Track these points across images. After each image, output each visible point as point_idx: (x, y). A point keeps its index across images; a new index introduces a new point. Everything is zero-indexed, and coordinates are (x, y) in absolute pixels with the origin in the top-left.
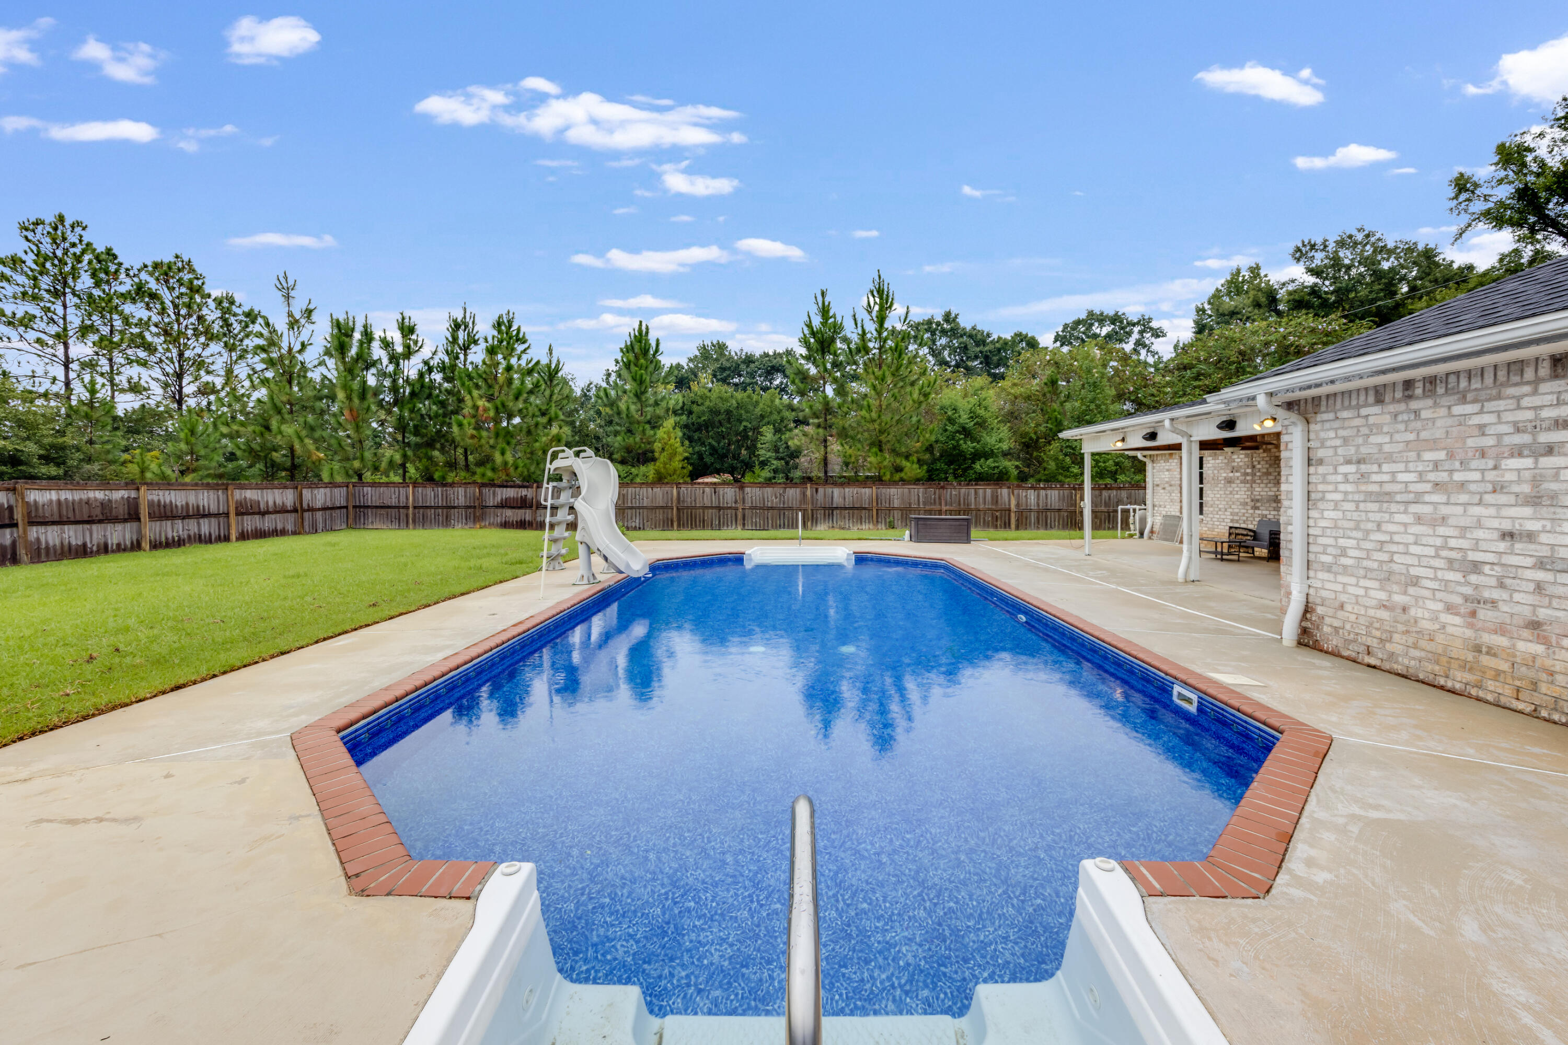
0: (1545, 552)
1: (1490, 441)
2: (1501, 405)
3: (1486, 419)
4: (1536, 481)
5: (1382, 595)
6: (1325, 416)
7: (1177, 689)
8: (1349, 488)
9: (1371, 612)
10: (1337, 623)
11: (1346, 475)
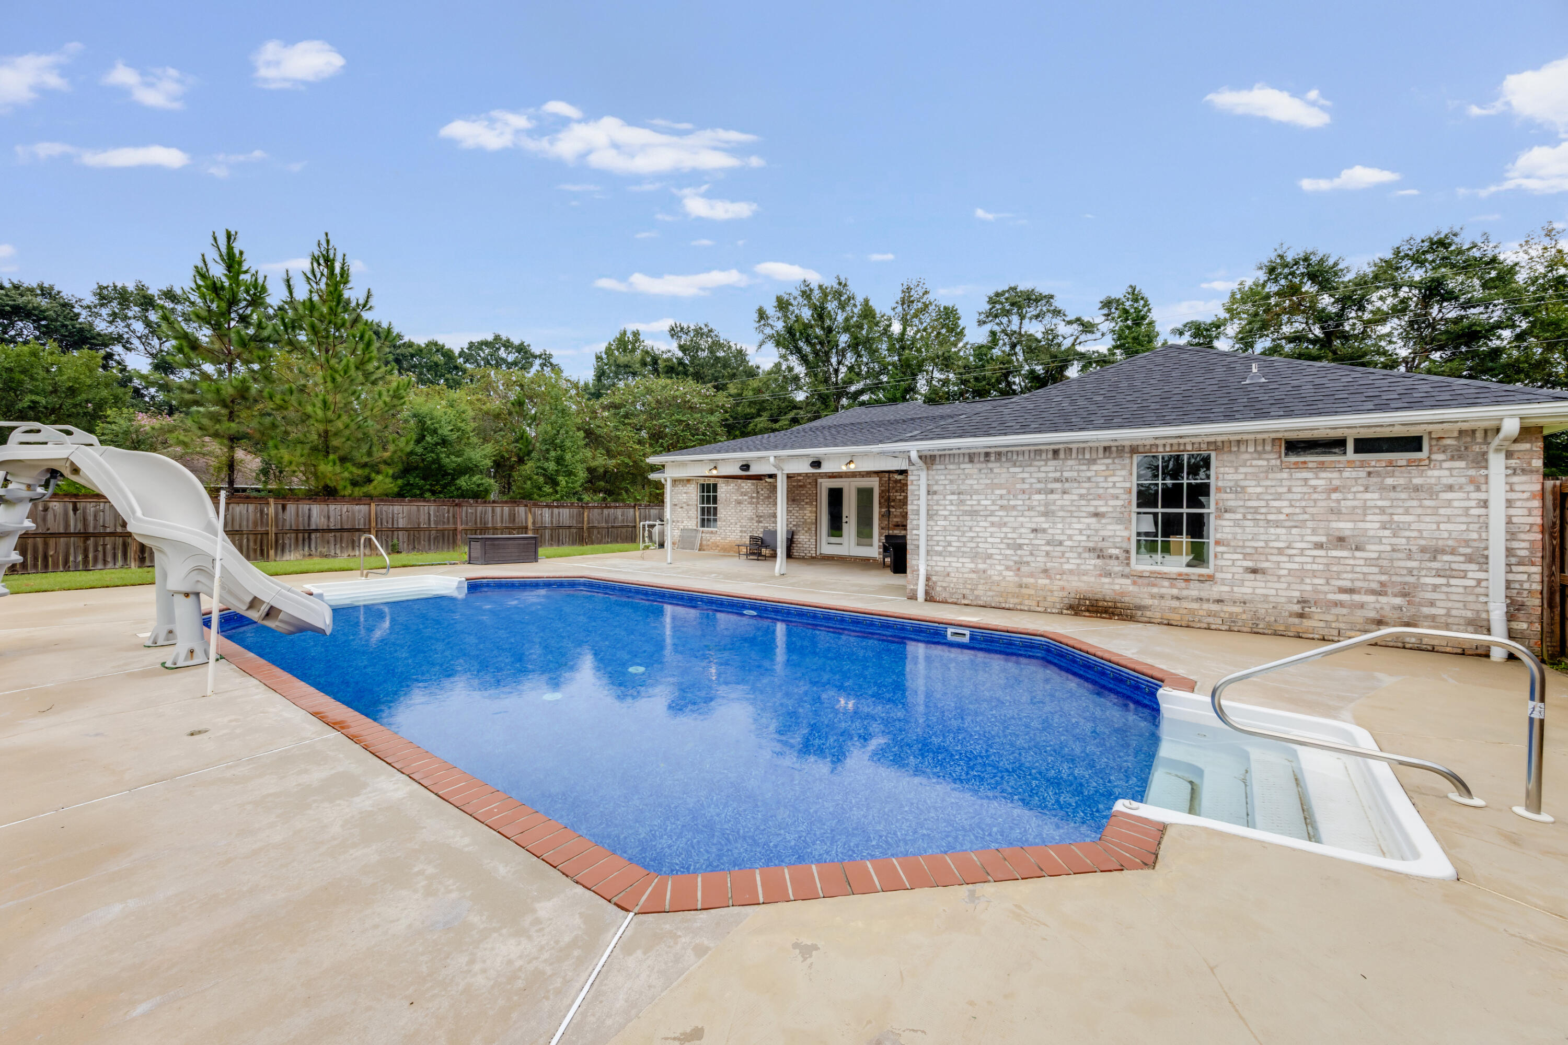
0: (1049, 537)
1: (1027, 486)
2: (1032, 469)
3: (1026, 475)
4: (1047, 505)
5: (972, 566)
6: (939, 467)
7: (950, 631)
8: (953, 508)
9: (966, 576)
10: (944, 584)
11: (951, 501)
